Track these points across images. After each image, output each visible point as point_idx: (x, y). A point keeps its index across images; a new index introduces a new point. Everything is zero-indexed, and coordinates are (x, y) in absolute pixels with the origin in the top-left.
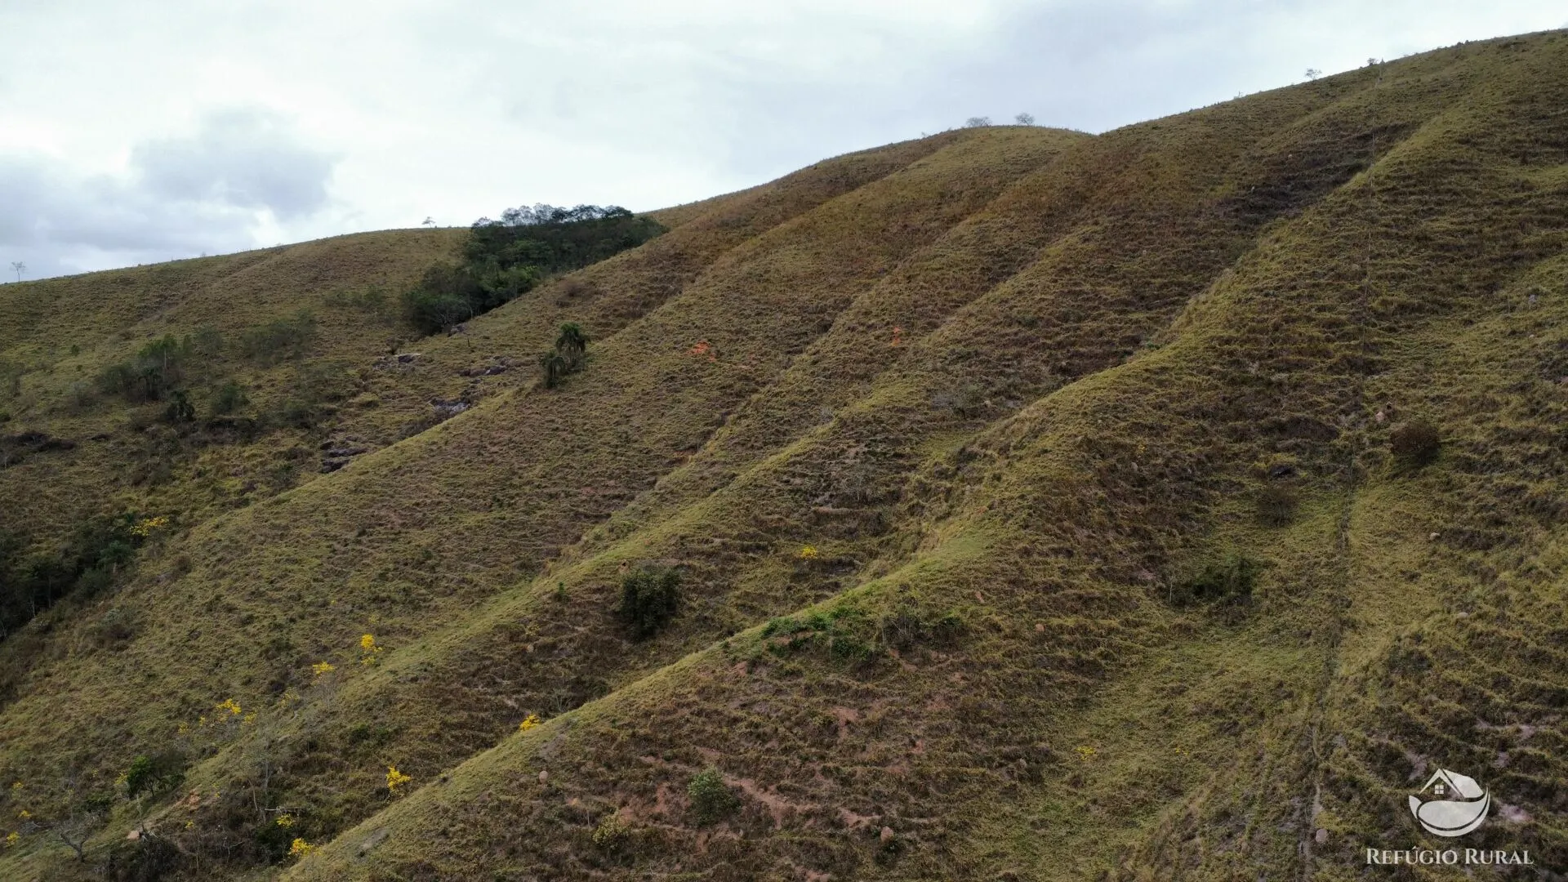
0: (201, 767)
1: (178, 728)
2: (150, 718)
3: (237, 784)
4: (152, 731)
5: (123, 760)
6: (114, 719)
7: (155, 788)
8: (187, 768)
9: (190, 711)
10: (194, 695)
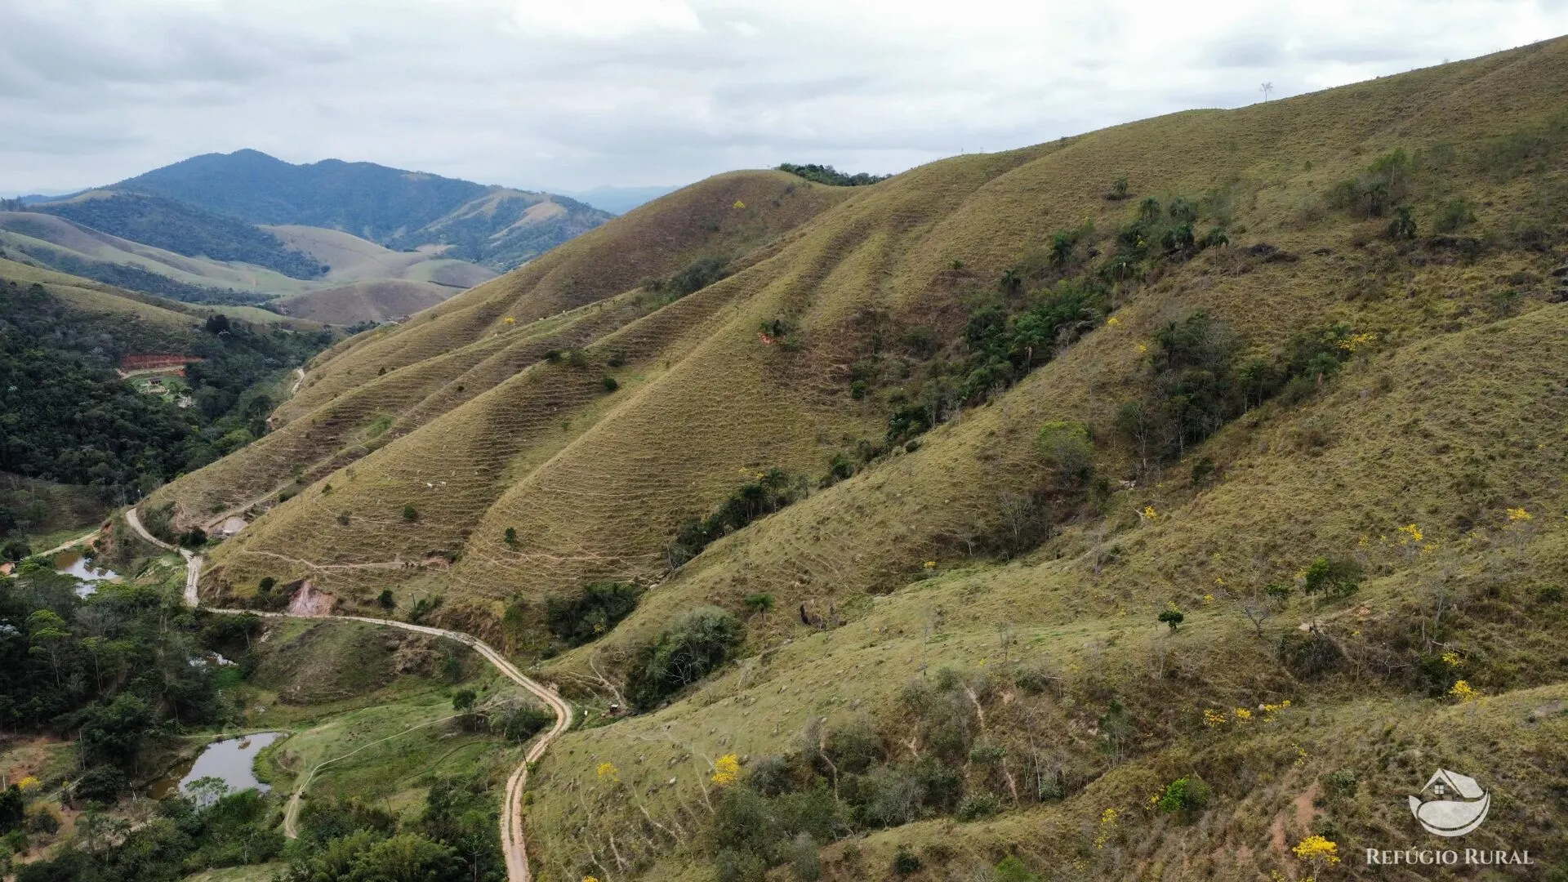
0: (1375, 583)
1: (1358, 540)
2: (1333, 526)
3: (1407, 608)
4: (1335, 537)
5: (1305, 558)
6: (1301, 518)
7: (1330, 590)
8: (1361, 580)
9: (1372, 527)
10: (1379, 513)
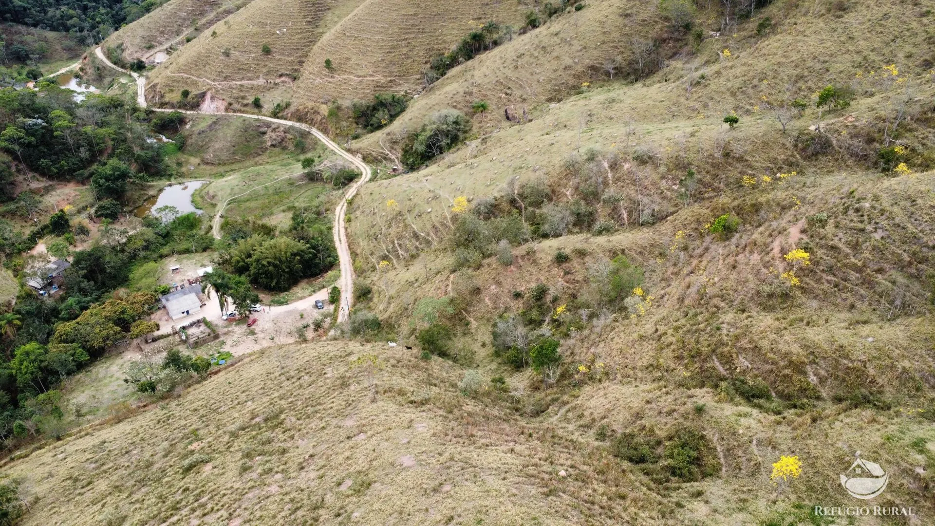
0: (861, 102)
1: (856, 74)
2: (842, 64)
3: (879, 118)
4: (841, 72)
5: (820, 84)
6: (822, 59)
7: (832, 106)
8: (853, 99)
9: (867, 66)
10: (873, 56)
